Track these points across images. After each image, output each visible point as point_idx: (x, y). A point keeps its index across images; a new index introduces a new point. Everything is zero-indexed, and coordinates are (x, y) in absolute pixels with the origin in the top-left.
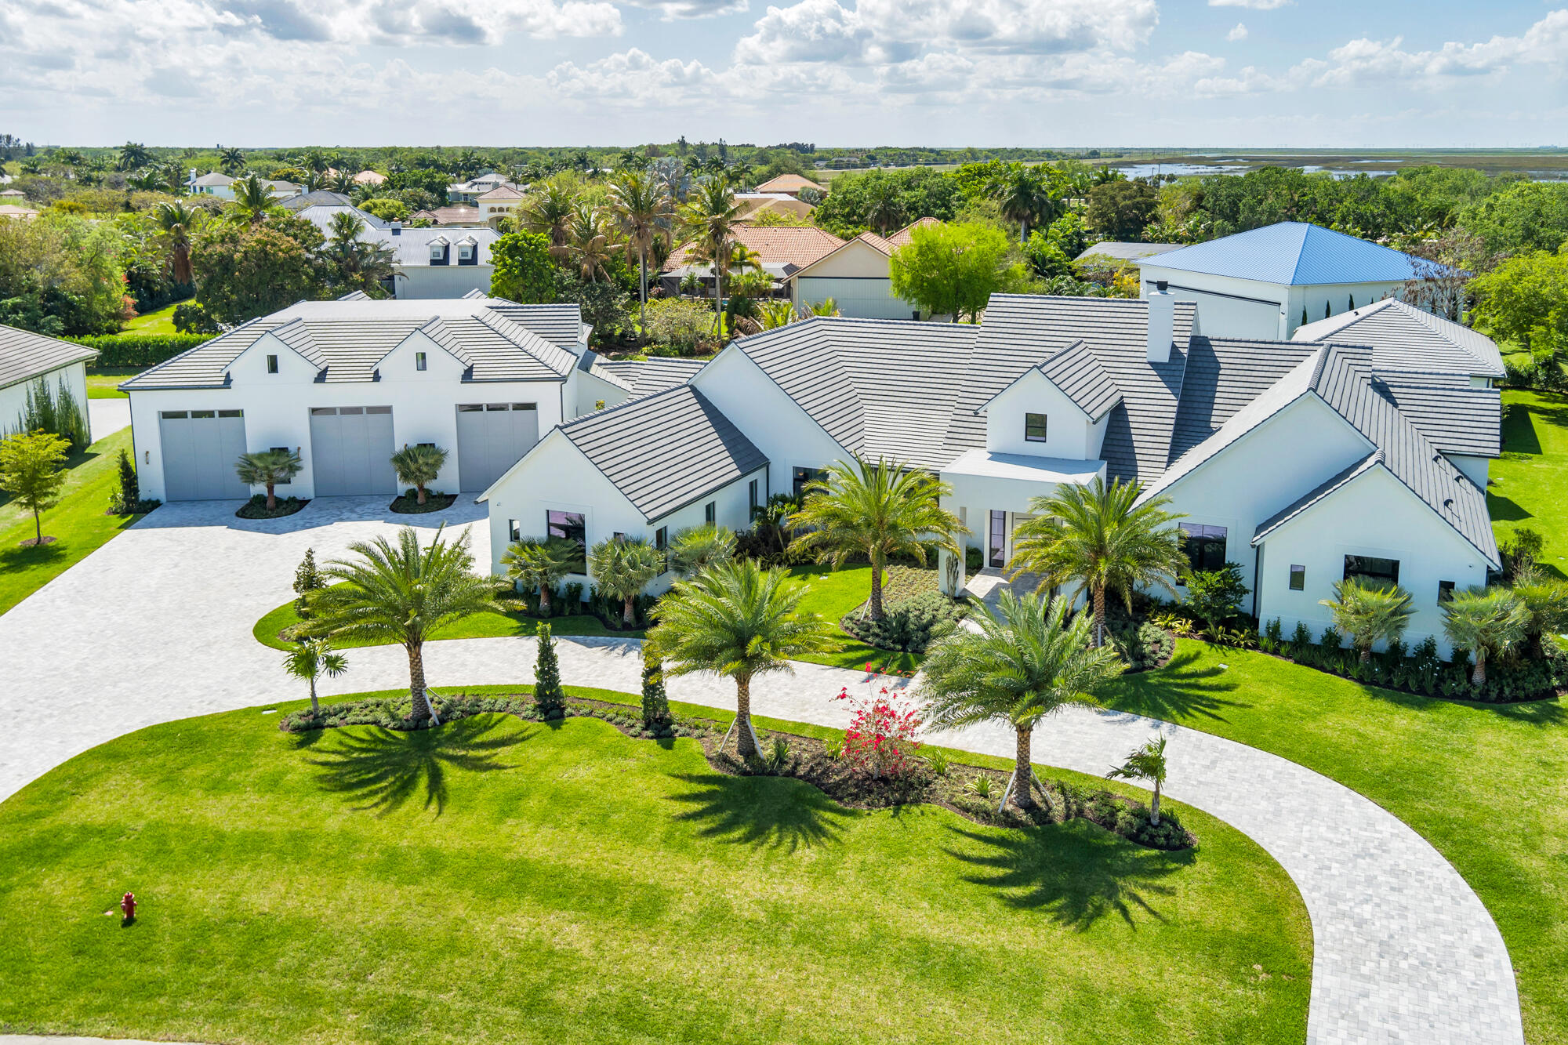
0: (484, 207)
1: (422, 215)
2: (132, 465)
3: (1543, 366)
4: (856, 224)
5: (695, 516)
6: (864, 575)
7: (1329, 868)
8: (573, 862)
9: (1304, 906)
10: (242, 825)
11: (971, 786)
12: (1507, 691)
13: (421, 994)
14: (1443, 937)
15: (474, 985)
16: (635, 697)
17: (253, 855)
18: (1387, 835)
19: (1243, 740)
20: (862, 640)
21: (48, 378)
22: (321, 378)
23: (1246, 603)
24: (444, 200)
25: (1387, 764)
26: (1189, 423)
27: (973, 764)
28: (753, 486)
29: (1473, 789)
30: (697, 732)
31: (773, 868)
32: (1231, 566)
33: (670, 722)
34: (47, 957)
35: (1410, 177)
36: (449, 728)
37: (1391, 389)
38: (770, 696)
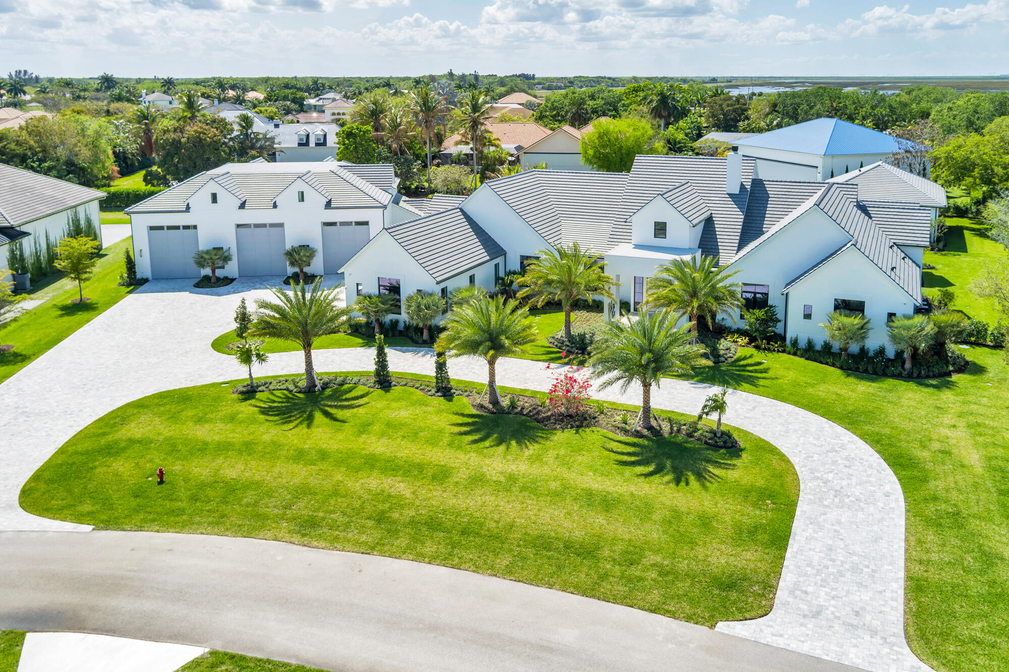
0: (328, 113)
1: (290, 117)
2: (132, 257)
3: (975, 203)
4: (560, 122)
5: (464, 281)
6: (561, 316)
7: (812, 457)
8: (399, 455)
9: (797, 474)
10: (217, 438)
11: (619, 418)
12: (923, 372)
13: (321, 514)
14: (870, 488)
15: (349, 510)
16: (431, 377)
17: (224, 452)
18: (846, 442)
19: (771, 397)
20: (559, 348)
21: (79, 208)
22: (242, 206)
23: (779, 328)
24: (302, 108)
25: (850, 408)
26: (750, 228)
27: (620, 408)
28: (497, 266)
29: (897, 420)
30: (466, 394)
31: (509, 457)
32: (771, 307)
33: (451, 389)
34: (120, 498)
35: (909, 93)
36: (328, 392)
37: (868, 209)
38: (507, 376)
